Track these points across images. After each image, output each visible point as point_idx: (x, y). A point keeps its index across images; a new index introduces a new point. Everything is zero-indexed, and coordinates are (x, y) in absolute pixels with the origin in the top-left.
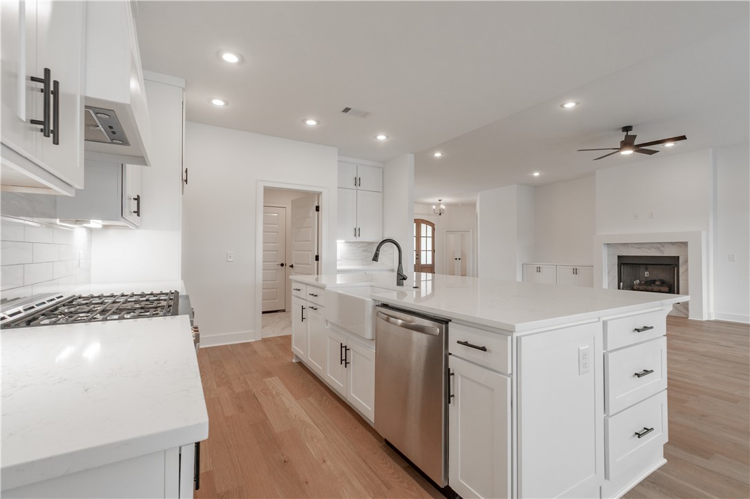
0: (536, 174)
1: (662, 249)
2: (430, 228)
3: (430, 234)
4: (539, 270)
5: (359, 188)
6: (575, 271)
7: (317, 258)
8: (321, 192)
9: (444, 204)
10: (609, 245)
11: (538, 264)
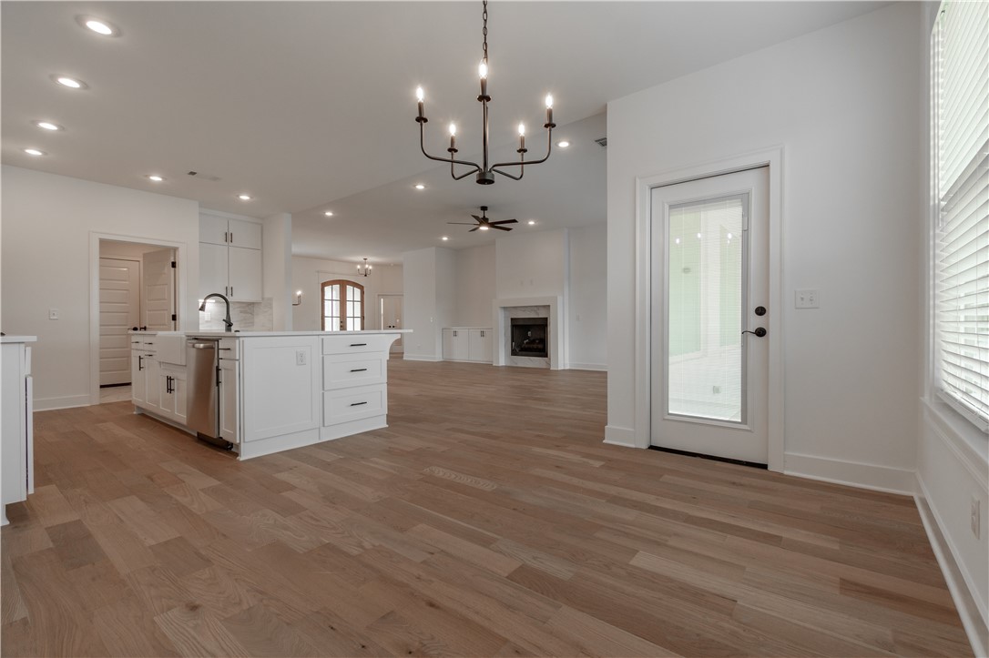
0: (445, 239)
1: (538, 311)
2: (358, 291)
3: (358, 298)
4: (455, 334)
5: (230, 244)
6: (483, 334)
7: (174, 318)
8: (178, 248)
9: (369, 264)
10: (505, 308)
11: (455, 329)
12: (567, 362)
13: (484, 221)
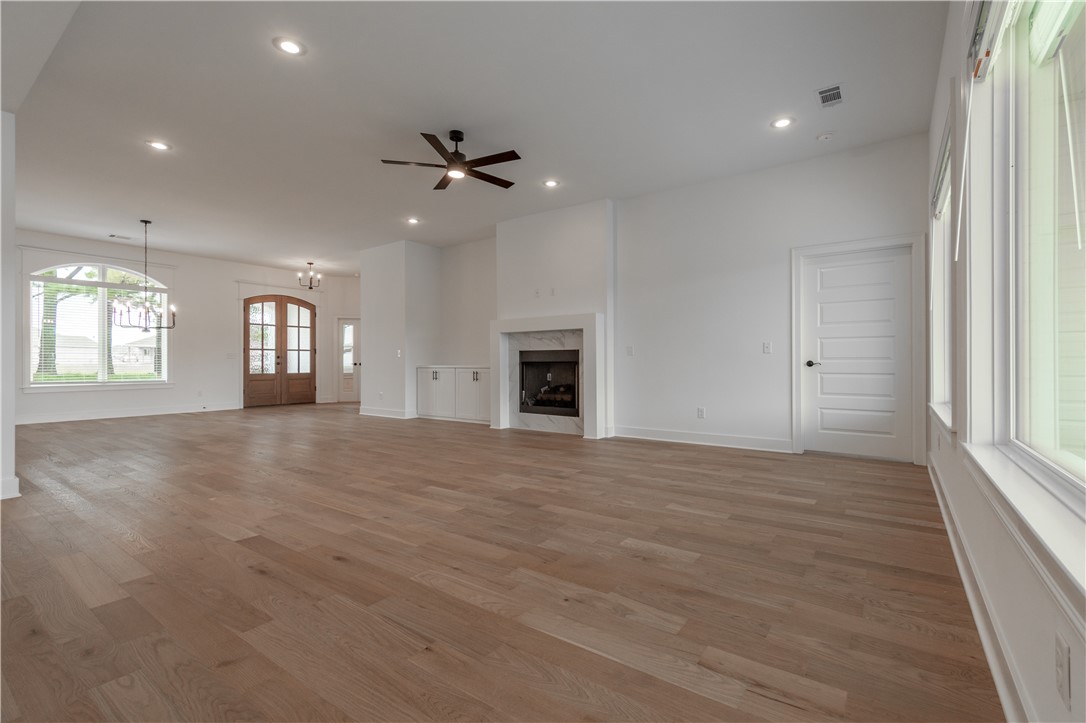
0: (413, 221)
1: (563, 339)
2: (306, 313)
3: (306, 322)
4: (435, 376)
6: (476, 377)
9: (318, 271)
10: (510, 335)
11: (435, 367)
12: (611, 424)
13: (455, 159)
